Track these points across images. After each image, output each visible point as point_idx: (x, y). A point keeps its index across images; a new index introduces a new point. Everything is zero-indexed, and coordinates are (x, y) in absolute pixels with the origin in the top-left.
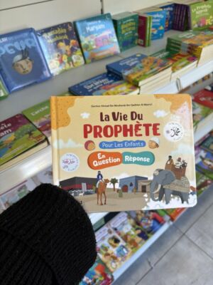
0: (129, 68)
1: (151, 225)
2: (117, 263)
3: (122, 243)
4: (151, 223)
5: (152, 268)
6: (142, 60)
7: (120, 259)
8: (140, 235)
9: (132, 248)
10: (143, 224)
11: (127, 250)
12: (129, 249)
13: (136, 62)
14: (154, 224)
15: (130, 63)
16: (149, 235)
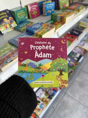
0: (36, 29)
1: (53, 93)
2: (40, 112)
3: (41, 102)
4: (52, 91)
5: (55, 110)
6: (42, 25)
7: (41, 110)
8: (48, 98)
9: (46, 104)
10: (49, 93)
11: (44, 105)
12: (45, 105)
13: (39, 26)
14: (53, 92)
15: (37, 27)
16: (52, 97)
